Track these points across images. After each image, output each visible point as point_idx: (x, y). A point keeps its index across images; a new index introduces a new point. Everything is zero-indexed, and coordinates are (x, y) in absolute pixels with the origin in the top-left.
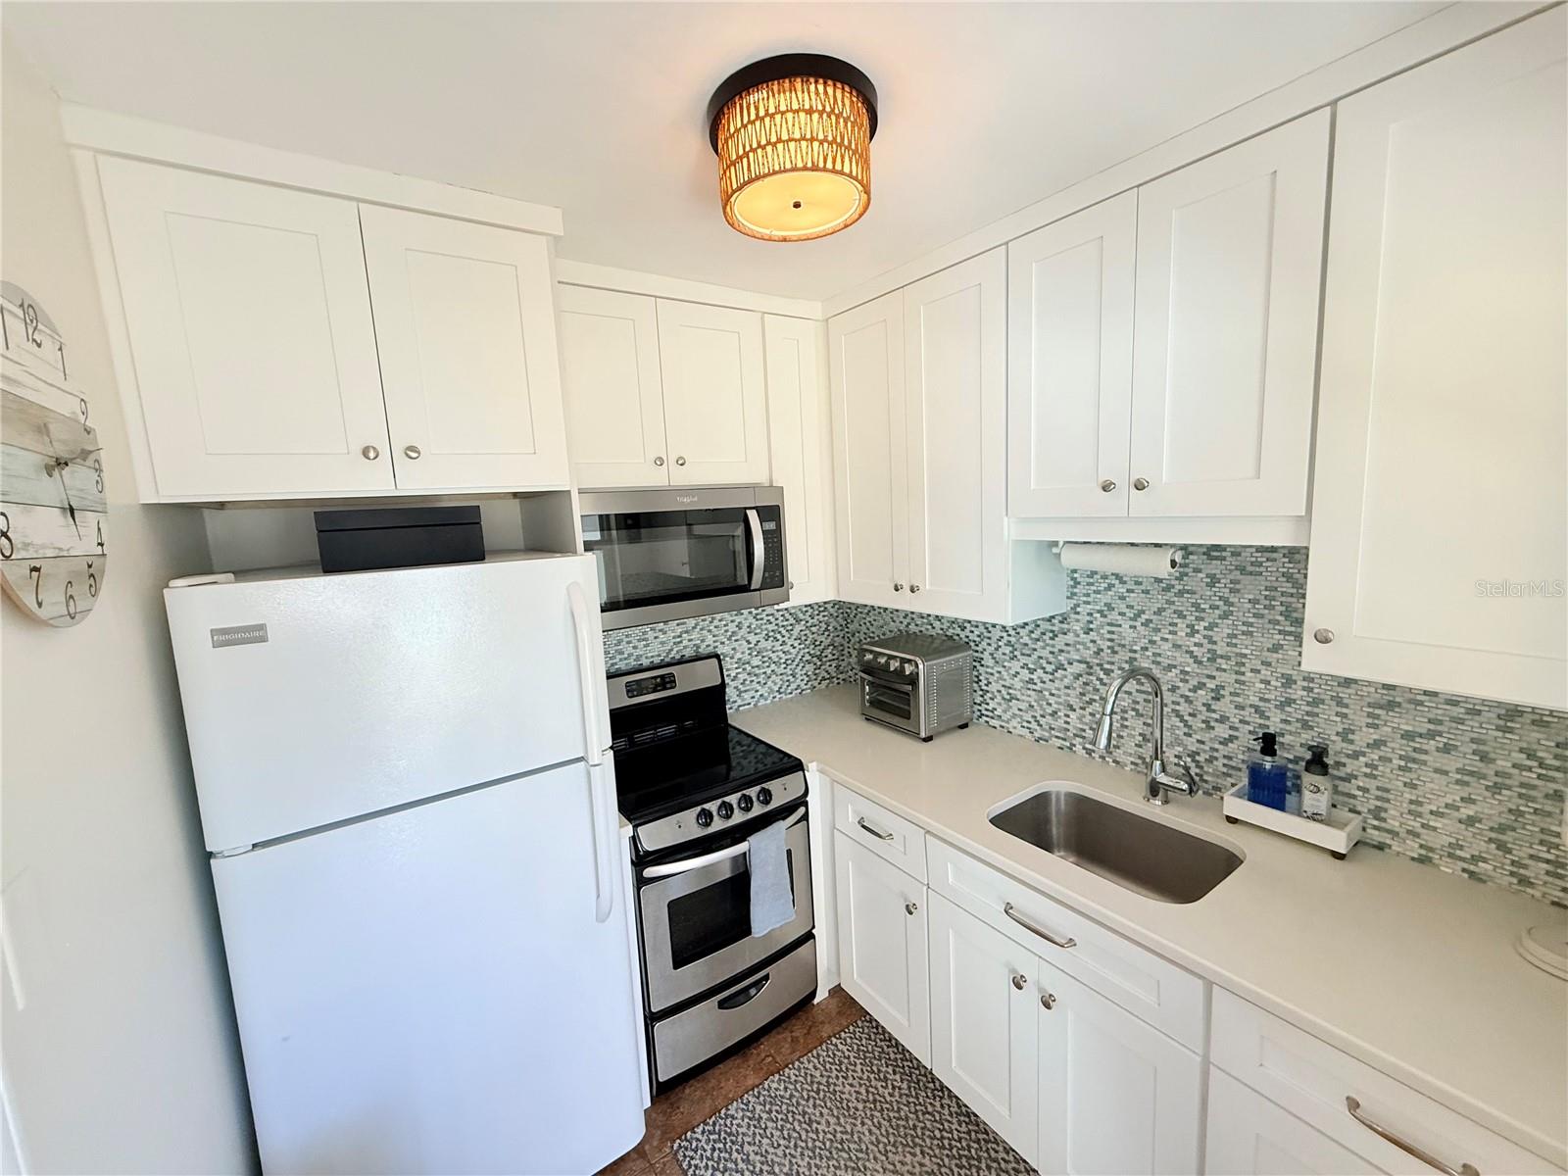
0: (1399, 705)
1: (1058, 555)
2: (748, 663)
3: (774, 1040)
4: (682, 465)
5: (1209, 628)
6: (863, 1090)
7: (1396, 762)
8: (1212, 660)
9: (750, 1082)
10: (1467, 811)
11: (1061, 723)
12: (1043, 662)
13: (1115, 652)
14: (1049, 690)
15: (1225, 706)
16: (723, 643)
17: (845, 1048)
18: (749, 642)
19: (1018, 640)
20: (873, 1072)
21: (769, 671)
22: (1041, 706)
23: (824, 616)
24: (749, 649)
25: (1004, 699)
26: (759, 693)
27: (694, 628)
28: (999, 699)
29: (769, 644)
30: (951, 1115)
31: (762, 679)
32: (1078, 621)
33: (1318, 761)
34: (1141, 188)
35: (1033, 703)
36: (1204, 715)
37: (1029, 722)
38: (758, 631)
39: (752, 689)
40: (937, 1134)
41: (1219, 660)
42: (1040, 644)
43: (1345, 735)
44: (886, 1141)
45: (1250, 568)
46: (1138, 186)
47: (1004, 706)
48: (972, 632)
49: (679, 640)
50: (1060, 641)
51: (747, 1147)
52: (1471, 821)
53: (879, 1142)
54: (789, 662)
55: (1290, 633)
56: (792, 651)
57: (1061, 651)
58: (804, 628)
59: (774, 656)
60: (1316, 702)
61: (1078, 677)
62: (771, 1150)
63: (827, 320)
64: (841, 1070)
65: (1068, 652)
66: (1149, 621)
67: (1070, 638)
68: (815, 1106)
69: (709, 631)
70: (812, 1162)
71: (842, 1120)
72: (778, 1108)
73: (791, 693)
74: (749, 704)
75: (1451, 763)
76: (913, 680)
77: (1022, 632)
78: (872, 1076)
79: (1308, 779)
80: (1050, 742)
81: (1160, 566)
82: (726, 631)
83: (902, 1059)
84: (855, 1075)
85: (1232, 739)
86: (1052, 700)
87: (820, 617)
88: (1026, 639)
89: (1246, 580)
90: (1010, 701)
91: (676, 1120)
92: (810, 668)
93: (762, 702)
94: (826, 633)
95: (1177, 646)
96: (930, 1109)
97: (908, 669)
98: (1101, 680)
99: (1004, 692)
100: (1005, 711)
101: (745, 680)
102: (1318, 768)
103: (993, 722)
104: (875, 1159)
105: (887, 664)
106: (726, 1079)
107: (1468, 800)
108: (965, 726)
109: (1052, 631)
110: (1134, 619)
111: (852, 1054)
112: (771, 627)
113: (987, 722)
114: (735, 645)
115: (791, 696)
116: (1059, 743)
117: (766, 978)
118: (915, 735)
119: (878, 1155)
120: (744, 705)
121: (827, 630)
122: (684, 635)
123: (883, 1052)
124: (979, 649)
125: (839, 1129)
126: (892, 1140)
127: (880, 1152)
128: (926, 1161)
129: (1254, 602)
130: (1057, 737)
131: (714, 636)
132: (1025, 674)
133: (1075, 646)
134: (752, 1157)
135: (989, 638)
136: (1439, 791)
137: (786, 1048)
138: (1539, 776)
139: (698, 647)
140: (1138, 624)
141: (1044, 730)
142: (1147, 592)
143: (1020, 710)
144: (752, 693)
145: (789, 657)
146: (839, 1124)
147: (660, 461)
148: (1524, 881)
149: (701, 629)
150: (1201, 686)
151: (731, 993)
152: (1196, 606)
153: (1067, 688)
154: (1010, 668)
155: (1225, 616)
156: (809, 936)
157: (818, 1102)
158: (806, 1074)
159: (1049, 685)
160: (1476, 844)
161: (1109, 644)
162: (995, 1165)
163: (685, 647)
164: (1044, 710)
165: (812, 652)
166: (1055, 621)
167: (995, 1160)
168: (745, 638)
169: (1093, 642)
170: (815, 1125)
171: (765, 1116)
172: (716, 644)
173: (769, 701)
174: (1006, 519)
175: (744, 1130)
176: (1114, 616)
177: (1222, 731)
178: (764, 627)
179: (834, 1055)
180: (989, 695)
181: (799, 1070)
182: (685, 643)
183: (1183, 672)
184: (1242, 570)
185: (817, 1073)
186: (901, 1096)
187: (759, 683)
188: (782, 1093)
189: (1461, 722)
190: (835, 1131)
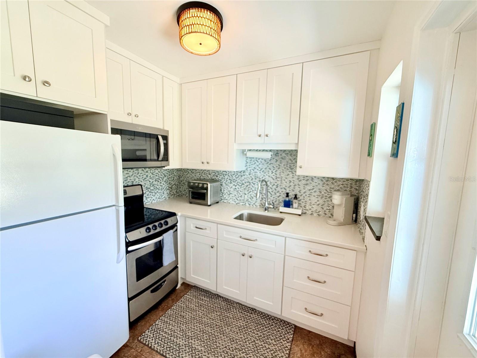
0: (308, 184)
1: (246, 154)
2: (150, 188)
3: (166, 302)
4: (137, 117)
5: (276, 172)
6: (197, 304)
7: (308, 195)
8: (276, 179)
9: (161, 314)
10: (318, 203)
11: (243, 198)
12: (239, 183)
13: (256, 179)
14: (240, 190)
15: (279, 189)
16: (141, 181)
17: (189, 296)
18: (150, 182)
19: (232, 178)
20: (199, 299)
21: (156, 192)
22: (238, 195)
23: (173, 175)
24: (150, 184)
25: (228, 194)
26: (153, 199)
27: (132, 175)
28: (227, 194)
29: (156, 183)
30: (221, 301)
31: (154, 194)
32: (247, 172)
33: (296, 197)
34: (268, 70)
35: (236, 194)
36: (275, 191)
37: (235, 199)
38: (153, 178)
39: (150, 197)
40: (219, 307)
41: (278, 179)
42: (238, 179)
43: (300, 192)
44: (206, 313)
45: (284, 158)
46: (267, 69)
47: (228, 196)
48: (220, 177)
49: (126, 179)
50: (243, 178)
51: (165, 330)
52: (318, 205)
53: (204, 314)
54: (162, 189)
55: (290, 171)
56: (163, 185)
57: (243, 180)
58: (167, 178)
59: (158, 187)
60: (295, 185)
61: (247, 186)
62: (173, 327)
63: (181, 84)
64: (189, 302)
65: (245, 180)
66: (264, 171)
67: (245, 176)
68: (184, 313)
69: (137, 177)
70: (186, 325)
71: (193, 313)
72: (172, 317)
73: (162, 199)
74: (149, 202)
75: (316, 194)
76: (207, 189)
77: (233, 176)
78: (198, 300)
79: (295, 201)
80: (240, 204)
81: (268, 155)
82: (143, 177)
83: (206, 294)
84: (194, 301)
85: (280, 196)
86: (241, 193)
87: (172, 176)
88: (234, 178)
89: (283, 160)
90: (230, 194)
91: (137, 332)
92: (168, 191)
93: (153, 202)
94: (173, 181)
95: (269, 176)
96: (216, 302)
97: (205, 186)
98: (252, 186)
99: (228, 192)
100: (228, 198)
101: (148, 194)
102: (296, 198)
103: (225, 201)
104: (204, 318)
105: (198, 185)
106: (152, 316)
107: (318, 201)
108: (217, 203)
109: (241, 175)
110: (260, 171)
111: (191, 297)
112: (157, 177)
113: (223, 201)
114: (145, 182)
115: (162, 200)
116: (242, 203)
117: (165, 281)
118: (207, 205)
119: (205, 317)
120: (148, 202)
121: (173, 180)
122: (128, 178)
123: (200, 294)
124: (222, 181)
125: (192, 315)
126: (208, 312)
127: (205, 316)
128: (218, 313)
129: (284, 165)
130: (242, 202)
131: (139, 179)
132: (234, 187)
133: (246, 178)
134: (167, 331)
135: (224, 178)
136: (314, 200)
137: (170, 302)
138: (328, 194)
139: (133, 182)
140: (261, 172)
141: (238, 201)
142: (263, 164)
143: (232, 197)
144: (150, 198)
145: (162, 187)
146: (192, 314)
147: (129, 114)
148: (325, 214)
149: (134, 176)
150: (274, 185)
151: (155, 287)
152: (273, 167)
153: (244, 189)
154: (230, 186)
155: (279, 168)
156: (176, 267)
157: (184, 311)
158: (179, 306)
159: (240, 189)
160: (319, 209)
161: (255, 177)
162: (234, 308)
163: (128, 182)
164: (238, 196)
165: (169, 186)
166: (242, 173)
167: (234, 307)
168: (149, 180)
169: (251, 177)
170: (185, 317)
171: (168, 320)
172: (139, 182)
173: (156, 201)
174: (235, 144)
175: (163, 326)
176: (256, 170)
177: (278, 194)
178: (155, 177)
179: (186, 299)
180: (224, 194)
181: (176, 306)
182: (129, 180)
183: (271, 182)
184: (282, 158)
185: (182, 305)
186: (208, 302)
187: (153, 195)
188: (173, 313)
189: (317, 186)
190: (191, 316)
